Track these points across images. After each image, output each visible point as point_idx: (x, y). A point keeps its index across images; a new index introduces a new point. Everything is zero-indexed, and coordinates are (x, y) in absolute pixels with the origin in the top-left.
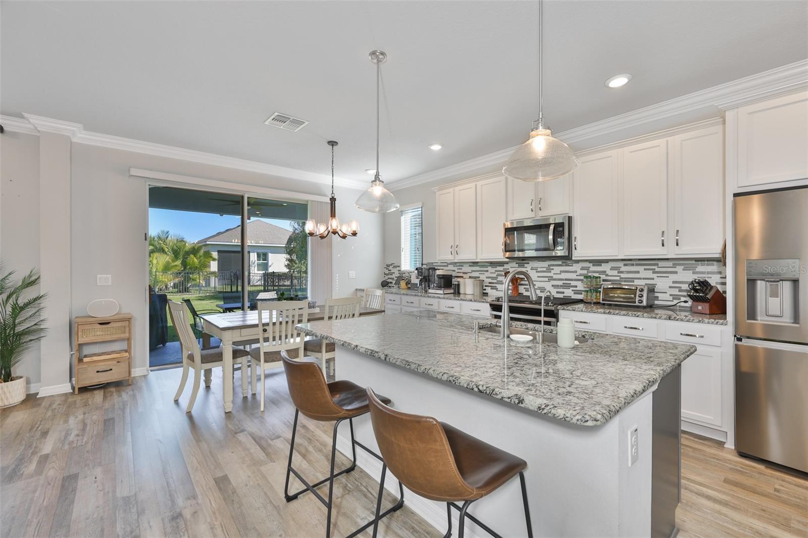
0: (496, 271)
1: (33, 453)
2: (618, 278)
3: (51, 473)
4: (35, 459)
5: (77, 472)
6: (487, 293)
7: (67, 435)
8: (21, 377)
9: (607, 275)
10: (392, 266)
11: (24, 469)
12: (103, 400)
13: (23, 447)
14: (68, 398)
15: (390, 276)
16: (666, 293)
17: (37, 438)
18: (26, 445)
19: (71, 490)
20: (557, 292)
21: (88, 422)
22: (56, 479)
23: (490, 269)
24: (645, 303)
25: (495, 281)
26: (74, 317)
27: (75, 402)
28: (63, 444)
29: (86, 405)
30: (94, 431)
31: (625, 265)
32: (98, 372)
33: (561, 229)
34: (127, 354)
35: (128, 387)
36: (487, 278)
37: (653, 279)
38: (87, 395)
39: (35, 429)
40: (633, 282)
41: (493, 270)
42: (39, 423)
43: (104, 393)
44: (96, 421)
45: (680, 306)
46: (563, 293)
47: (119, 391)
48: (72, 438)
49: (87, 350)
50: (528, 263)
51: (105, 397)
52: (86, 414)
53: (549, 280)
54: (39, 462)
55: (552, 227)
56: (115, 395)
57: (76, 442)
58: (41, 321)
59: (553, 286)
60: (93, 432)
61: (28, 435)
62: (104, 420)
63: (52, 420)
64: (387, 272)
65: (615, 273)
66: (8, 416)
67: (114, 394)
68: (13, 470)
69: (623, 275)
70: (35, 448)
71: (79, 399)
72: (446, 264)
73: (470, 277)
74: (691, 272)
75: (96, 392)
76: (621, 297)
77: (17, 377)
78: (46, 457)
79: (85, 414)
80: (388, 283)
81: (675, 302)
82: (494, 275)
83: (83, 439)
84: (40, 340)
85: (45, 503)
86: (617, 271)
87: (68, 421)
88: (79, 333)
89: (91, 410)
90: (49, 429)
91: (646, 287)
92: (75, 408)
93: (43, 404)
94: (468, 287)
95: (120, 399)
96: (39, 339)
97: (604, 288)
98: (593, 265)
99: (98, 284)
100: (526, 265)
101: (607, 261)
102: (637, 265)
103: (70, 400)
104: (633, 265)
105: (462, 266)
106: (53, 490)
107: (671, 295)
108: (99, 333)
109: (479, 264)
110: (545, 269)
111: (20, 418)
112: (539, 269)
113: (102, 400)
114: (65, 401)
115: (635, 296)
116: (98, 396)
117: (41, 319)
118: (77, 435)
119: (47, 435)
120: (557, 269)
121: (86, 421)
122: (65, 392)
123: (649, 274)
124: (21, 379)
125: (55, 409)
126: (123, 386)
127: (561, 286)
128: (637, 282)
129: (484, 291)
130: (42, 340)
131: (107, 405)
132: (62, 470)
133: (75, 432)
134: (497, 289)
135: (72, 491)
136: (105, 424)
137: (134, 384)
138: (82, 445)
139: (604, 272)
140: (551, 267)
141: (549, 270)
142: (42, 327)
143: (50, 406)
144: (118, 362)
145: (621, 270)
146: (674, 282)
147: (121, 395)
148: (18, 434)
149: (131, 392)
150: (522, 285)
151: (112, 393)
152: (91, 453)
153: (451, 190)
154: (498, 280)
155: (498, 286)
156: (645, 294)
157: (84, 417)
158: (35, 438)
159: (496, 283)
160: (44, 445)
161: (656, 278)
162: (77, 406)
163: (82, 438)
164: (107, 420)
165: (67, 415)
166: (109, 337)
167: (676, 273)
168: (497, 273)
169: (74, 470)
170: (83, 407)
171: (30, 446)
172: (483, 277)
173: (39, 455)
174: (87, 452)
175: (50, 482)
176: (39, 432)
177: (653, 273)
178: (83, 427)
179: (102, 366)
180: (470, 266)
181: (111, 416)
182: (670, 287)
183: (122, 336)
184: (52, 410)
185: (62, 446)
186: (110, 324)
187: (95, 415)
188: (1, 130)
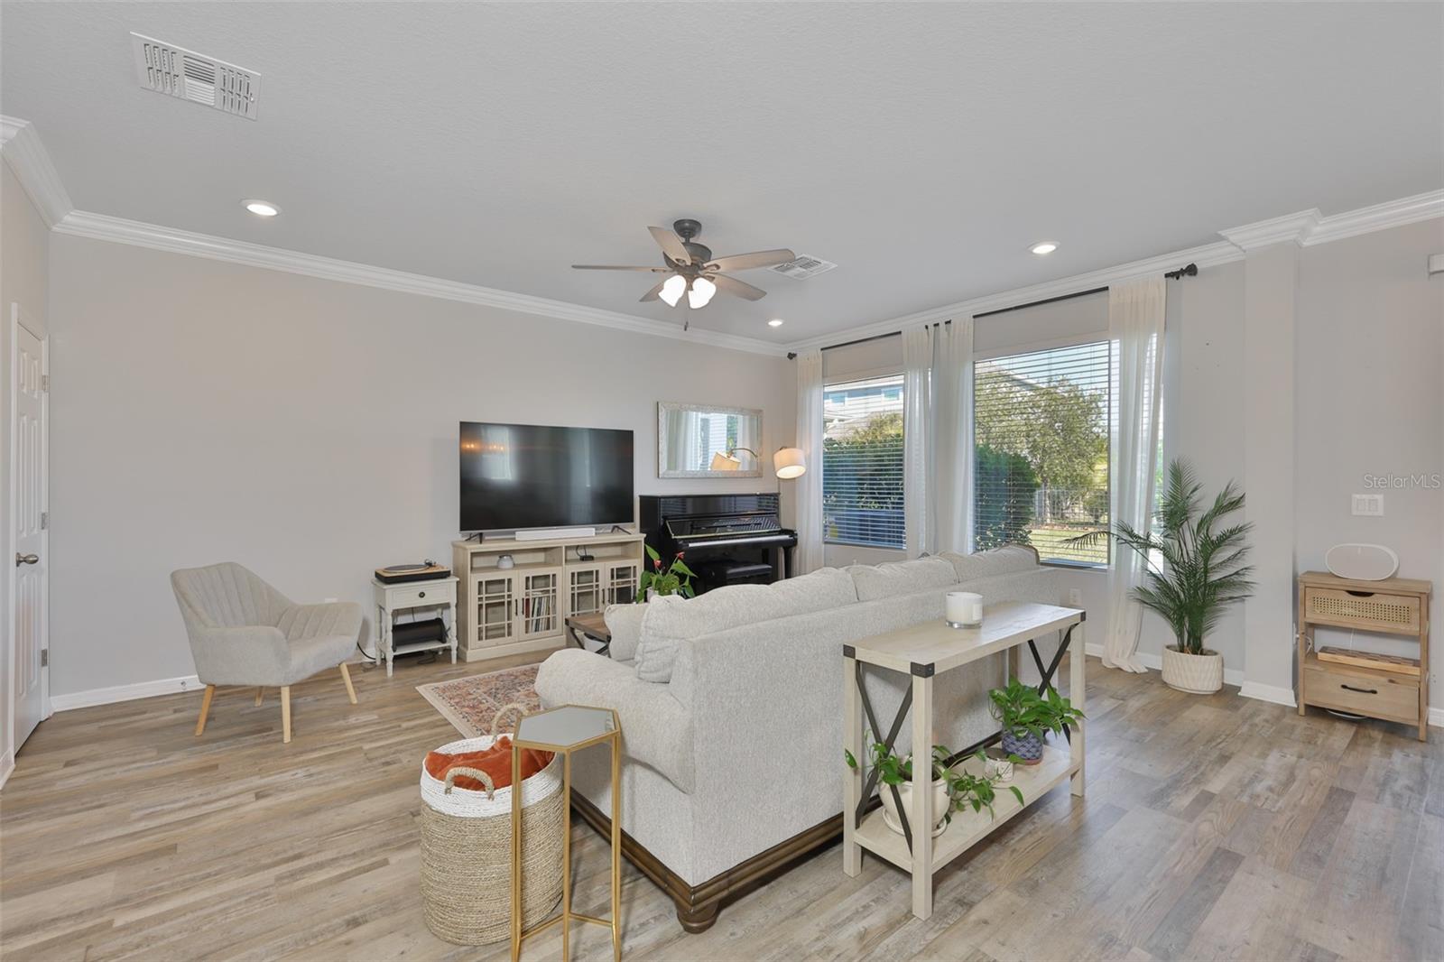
1: (1197, 781)
3: (1205, 827)
4: (1194, 793)
5: (1243, 854)
7: (1255, 779)
8: (1216, 654)
11: (1173, 798)
12: (1347, 748)
13: (1188, 763)
14: (1284, 716)
17: (1212, 759)
18: (1192, 763)
19: (1219, 876)
21: (1300, 775)
22: (1208, 842)
26: (1301, 571)
27: (1294, 727)
28: (1242, 791)
29: (1310, 741)
30: (1303, 796)
32: (1344, 687)
34: (1416, 671)
35: (1414, 744)
38: (1321, 725)
39: (1214, 744)
42: (1223, 737)
43: (1356, 733)
44: (1315, 781)
47: (1388, 743)
48: (1259, 788)
49: (1323, 639)
51: (1353, 743)
52: (1304, 760)
54: (1197, 800)
56: (1376, 750)
57: (1263, 799)
58: (1246, 569)
60: (1301, 799)
61: (1201, 748)
62: (1332, 787)
63: (1245, 742)
66: (1189, 707)
67: (1377, 745)
68: (1162, 790)
70: (1202, 774)
71: (1302, 725)
75: (1340, 726)
77: (1209, 651)
78: (1209, 797)
79: (1300, 757)
83: (1277, 801)
84: (1244, 600)
85: (1176, 869)
87: (1268, 755)
88: (1307, 602)
89: (1316, 754)
90: (1232, 754)
92: (1289, 738)
93: (1242, 710)
95: (1385, 760)
96: (1242, 599)
99: (1354, 513)
103: (1287, 720)
106: (1195, 857)
108: (1349, 610)
111: (1204, 716)
113: (1345, 746)
114: (1278, 719)
116: (1341, 736)
117: (1246, 566)
118: (1271, 789)
119: (1226, 762)
121: (1297, 772)
122: (1285, 704)
124: (1214, 657)
125: (1256, 725)
126: (1404, 737)
130: (1246, 602)
131: (1350, 761)
132: (1222, 833)
133: (1269, 782)
135: (1220, 880)
136: (1329, 797)
137: (1433, 743)
138: (1270, 811)
142: (1247, 579)
143: (1252, 716)
144: (1391, 681)
147: (1391, 755)
148: (1190, 740)
149: (1419, 759)
151: (1373, 740)
152: (1280, 835)
157: (1297, 762)
158: (1208, 758)
160: (1215, 775)
162: (1293, 737)
163: (1276, 797)
164: (1338, 789)
165: (1270, 744)
166: (1373, 624)
169: (1239, 847)
170: (1304, 742)
171: (1197, 767)
173: (1202, 788)
174: (1275, 828)
175: (1197, 841)
176: (1218, 753)
178: (1288, 780)
179: (1355, 680)
181: (1349, 785)
183: (1403, 628)
184: (1251, 725)
185: (1239, 794)
186: (1373, 596)
187: (1320, 768)
188: (1192, 270)
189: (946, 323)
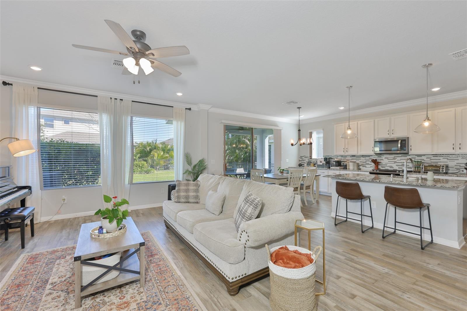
0: (365, 159)
2: (430, 162)
6: (360, 169)
9: (425, 161)
10: (304, 157)
15: (302, 162)
16: (453, 168)
20: (399, 168)
23: (362, 158)
24: (444, 172)
25: (365, 163)
31: (433, 157)
33: (404, 142)
36: (360, 162)
37: (447, 162)
40: (438, 163)
41: (364, 159)
45: (460, 173)
46: (402, 168)
50: (383, 156)
53: (395, 163)
55: (400, 141)
59: (396, 165)
64: (301, 159)
65: (429, 160)
69: (432, 161)
72: (337, 156)
73: (351, 162)
74: (465, 159)
76: (433, 169)
80: (302, 165)
81: (458, 171)
82: (365, 161)
86: (429, 159)
91: (445, 165)
94: (351, 166)
97: (424, 166)
98: (417, 157)
100: (382, 157)
101: (424, 155)
102: (439, 156)
104: (437, 156)
105: (346, 157)
107: (456, 168)
109: (356, 156)
110: (392, 158)
112: (389, 158)
115: (440, 169)
120: (399, 158)
123: (446, 160)
127: (401, 165)
128: (439, 163)
129: (359, 168)
134: (366, 167)
139: (423, 160)
140: (396, 158)
141: (394, 159)
145: (432, 158)
146: (457, 163)
150: (380, 165)
153: (343, 124)
154: (367, 163)
155: (367, 166)
156: (444, 168)
159: (365, 164)
161: (448, 162)
167: (458, 160)
168: (366, 160)
172: (358, 162)
177: (447, 160)
180: (351, 157)
182: (455, 165)
188: (190, 109)
189: (115, 99)
